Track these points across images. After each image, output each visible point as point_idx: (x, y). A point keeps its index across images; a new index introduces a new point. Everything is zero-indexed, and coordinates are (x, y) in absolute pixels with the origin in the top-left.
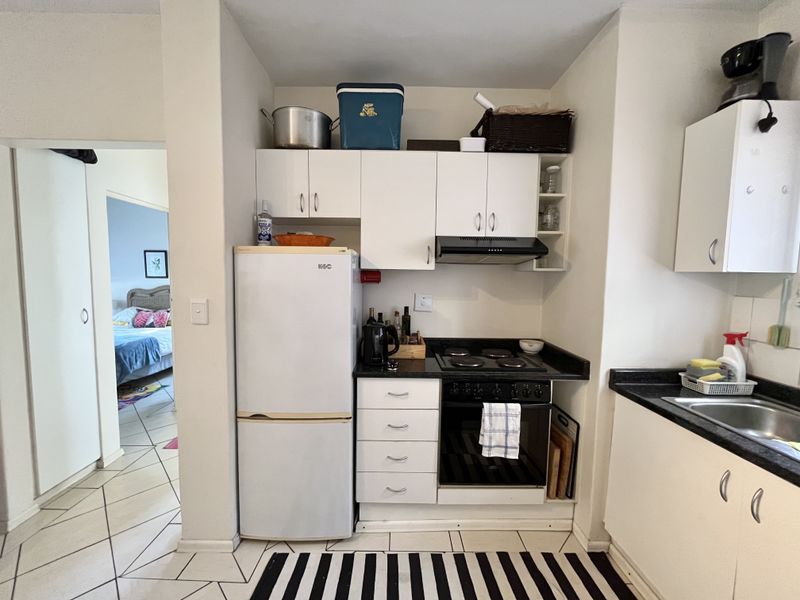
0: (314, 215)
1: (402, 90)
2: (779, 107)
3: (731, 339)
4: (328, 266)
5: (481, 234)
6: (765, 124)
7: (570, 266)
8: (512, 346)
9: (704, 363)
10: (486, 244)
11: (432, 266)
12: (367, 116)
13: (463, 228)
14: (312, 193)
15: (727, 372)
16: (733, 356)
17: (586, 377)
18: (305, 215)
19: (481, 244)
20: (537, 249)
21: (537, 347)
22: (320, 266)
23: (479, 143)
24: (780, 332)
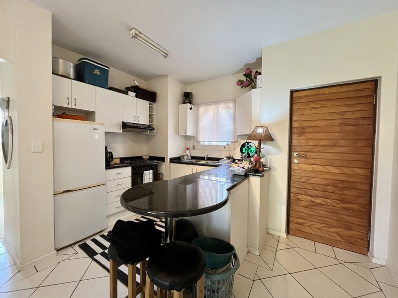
0: (74, 107)
1: (109, 68)
2: (193, 106)
3: (188, 149)
4: (97, 129)
5: (135, 122)
6: (191, 109)
7: (157, 133)
8: (140, 158)
9: (184, 154)
10: (136, 125)
11: (121, 131)
12: (97, 74)
13: (130, 120)
14: (73, 98)
15: (187, 155)
16: (188, 152)
17: (164, 161)
18: (69, 106)
19: (139, 126)
20: (150, 128)
21: (148, 157)
22: (94, 129)
23: (134, 94)
24: (194, 147)
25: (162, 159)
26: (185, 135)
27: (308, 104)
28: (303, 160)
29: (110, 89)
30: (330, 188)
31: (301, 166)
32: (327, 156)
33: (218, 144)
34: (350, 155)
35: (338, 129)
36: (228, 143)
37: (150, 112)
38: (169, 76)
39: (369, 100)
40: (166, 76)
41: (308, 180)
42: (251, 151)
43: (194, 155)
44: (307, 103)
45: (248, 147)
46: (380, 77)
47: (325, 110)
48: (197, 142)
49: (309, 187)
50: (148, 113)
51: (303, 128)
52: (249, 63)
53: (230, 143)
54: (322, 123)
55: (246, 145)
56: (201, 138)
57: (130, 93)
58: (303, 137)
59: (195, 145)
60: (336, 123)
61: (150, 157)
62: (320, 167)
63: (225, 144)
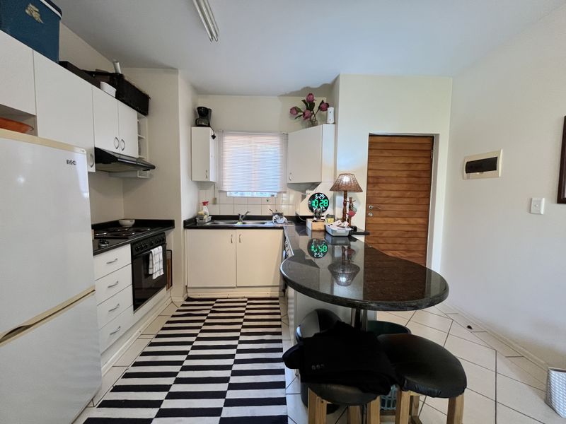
1: (61, 12)
2: (215, 133)
3: (205, 204)
5: (118, 151)
6: (214, 137)
9: (201, 212)
11: (93, 169)
12: (32, 17)
15: (205, 214)
16: (205, 210)
17: (174, 227)
21: (134, 221)
23: (113, 90)
24: (215, 199)
25: (170, 224)
26: (206, 180)
27: (382, 153)
28: (377, 213)
29: (65, 64)
30: (399, 240)
31: (375, 219)
32: (398, 208)
33: (255, 195)
34: (414, 206)
35: (405, 180)
36: (271, 193)
37: (139, 134)
38: (180, 71)
39: (427, 154)
40: (172, 70)
41: (381, 234)
42: (322, 205)
43: (217, 213)
44: (382, 150)
45: (319, 199)
46: (438, 135)
47: (396, 160)
48: (221, 192)
49: (381, 241)
50: (137, 135)
51: (377, 178)
52: (311, 87)
53: (275, 194)
54: (394, 174)
55: (317, 197)
56: (227, 187)
57: (105, 85)
58: (376, 188)
59: (217, 197)
60: (405, 174)
61: (136, 220)
62: (391, 219)
63: (268, 195)
